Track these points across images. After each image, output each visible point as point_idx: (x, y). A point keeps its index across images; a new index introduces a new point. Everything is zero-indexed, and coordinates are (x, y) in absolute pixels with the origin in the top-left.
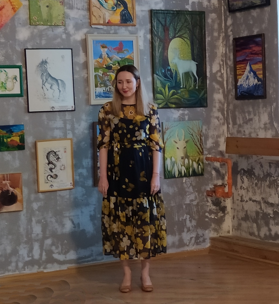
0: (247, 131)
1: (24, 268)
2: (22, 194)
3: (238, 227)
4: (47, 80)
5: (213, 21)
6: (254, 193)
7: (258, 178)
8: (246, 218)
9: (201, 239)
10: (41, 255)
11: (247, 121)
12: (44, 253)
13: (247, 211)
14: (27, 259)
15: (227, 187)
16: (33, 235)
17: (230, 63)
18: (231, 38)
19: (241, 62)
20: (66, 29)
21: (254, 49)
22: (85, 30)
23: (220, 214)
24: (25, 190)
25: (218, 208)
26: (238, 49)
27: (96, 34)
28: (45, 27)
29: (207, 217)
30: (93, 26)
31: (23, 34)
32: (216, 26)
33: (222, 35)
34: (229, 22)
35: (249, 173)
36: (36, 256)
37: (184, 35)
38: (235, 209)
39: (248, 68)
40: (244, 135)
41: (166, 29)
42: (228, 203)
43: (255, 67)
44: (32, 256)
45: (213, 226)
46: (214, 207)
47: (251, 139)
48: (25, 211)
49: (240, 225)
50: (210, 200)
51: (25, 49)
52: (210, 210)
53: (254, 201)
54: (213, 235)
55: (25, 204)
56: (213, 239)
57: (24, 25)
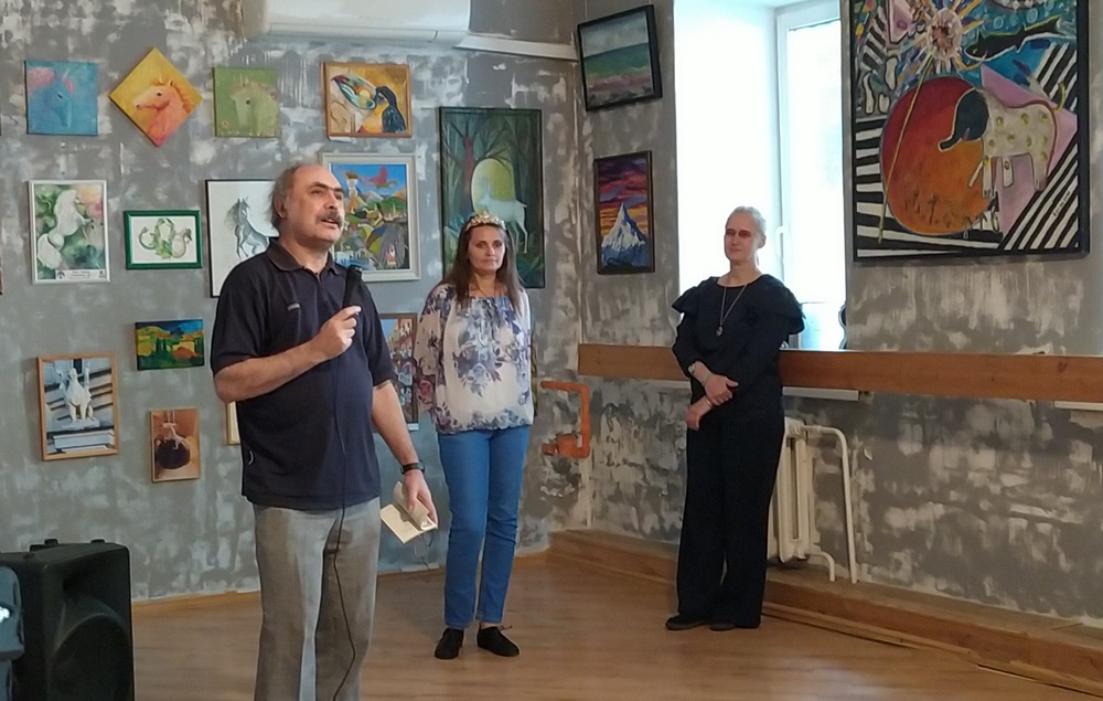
0: (620, 333)
1: (200, 585)
2: (198, 448)
3: (602, 514)
4: (245, 237)
5: (557, 127)
6: (633, 450)
7: (639, 422)
8: (617, 497)
9: (532, 536)
10: (232, 561)
11: (621, 315)
12: (238, 558)
13: (618, 484)
14: (207, 568)
15: (581, 438)
16: (218, 525)
17: (589, 205)
18: (591, 160)
19: (609, 204)
20: (281, 144)
21: (633, 179)
22: (317, 146)
23: (570, 489)
24: (204, 440)
25: (564, 477)
26: (602, 179)
27: (336, 152)
28: (244, 140)
29: (544, 494)
30: (331, 138)
31: (203, 152)
32: (562, 137)
33: (575, 153)
34: (587, 129)
35: (623, 411)
36: (224, 563)
37: (502, 154)
38: (596, 480)
39: (621, 214)
40: (614, 341)
41: (467, 143)
42: (584, 468)
43: (633, 213)
44: (217, 563)
45: (555, 510)
46: (557, 476)
47: (626, 348)
48: (203, 477)
49: (605, 509)
50: (549, 463)
51: (206, 182)
52: (549, 481)
53: (631, 465)
54: (556, 527)
55: (203, 466)
56: (554, 536)
57: (204, 137)
